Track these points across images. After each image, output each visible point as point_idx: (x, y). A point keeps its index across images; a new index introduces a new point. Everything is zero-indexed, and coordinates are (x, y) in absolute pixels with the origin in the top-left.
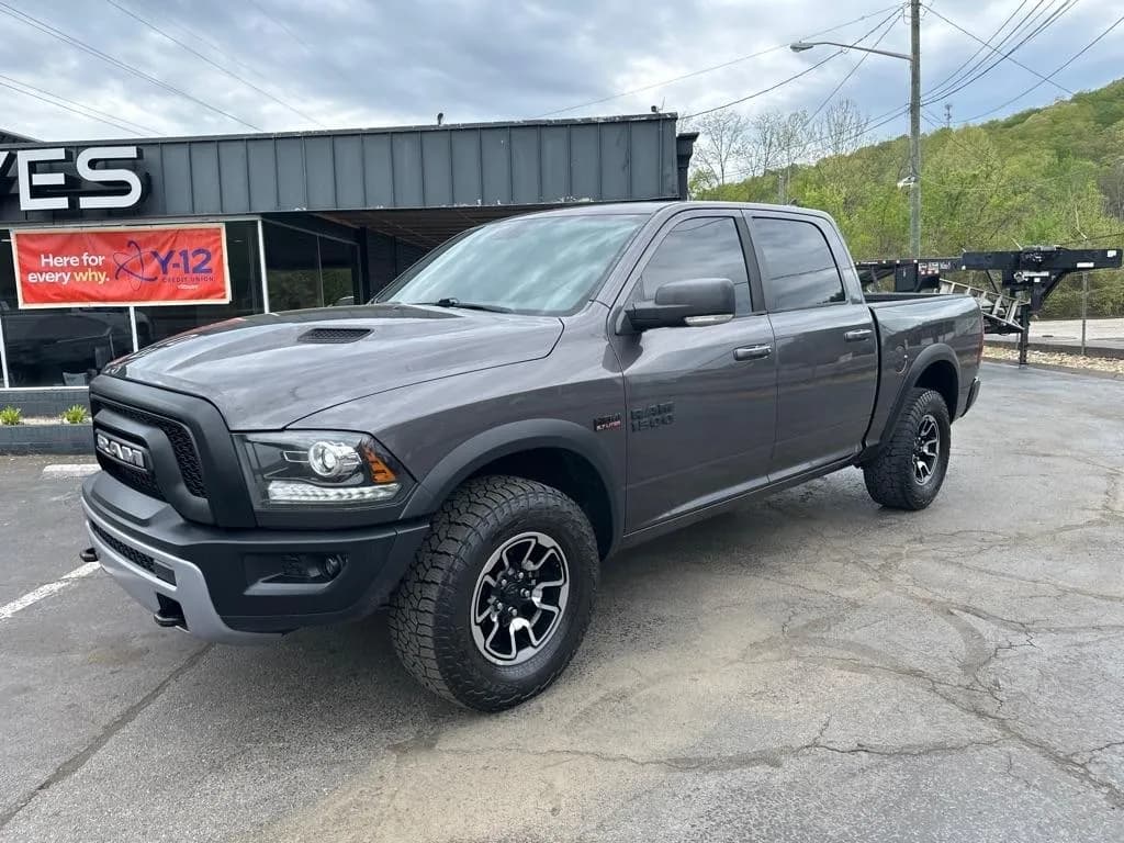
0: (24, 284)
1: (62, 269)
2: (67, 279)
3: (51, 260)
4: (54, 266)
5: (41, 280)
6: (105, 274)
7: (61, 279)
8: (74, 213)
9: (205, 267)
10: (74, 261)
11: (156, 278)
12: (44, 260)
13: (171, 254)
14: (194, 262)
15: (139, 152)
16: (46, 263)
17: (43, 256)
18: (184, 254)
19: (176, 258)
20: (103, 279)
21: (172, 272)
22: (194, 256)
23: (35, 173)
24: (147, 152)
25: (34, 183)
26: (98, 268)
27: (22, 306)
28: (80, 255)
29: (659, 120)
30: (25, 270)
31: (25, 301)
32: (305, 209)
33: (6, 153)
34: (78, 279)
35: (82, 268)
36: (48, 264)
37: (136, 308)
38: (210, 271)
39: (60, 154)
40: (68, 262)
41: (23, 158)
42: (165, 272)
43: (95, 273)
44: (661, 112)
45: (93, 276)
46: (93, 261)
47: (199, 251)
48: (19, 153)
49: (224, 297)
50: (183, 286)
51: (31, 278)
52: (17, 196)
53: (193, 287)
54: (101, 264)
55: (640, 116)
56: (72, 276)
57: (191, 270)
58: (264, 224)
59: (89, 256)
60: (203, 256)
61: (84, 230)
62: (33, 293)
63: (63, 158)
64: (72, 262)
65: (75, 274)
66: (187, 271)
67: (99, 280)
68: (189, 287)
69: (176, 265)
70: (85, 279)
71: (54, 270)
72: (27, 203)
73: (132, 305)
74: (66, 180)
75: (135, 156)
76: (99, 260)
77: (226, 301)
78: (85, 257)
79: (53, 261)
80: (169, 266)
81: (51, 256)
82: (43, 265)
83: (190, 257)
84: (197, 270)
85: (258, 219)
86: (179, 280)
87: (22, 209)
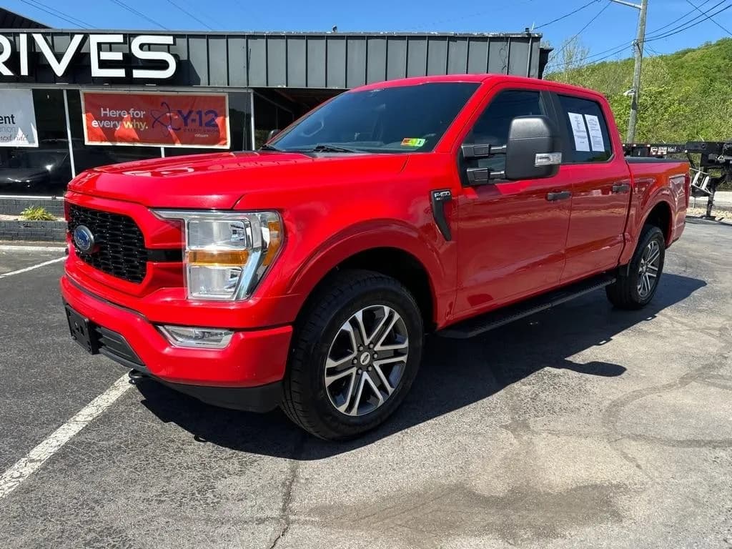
0: (89, 128)
1: (115, 119)
2: (119, 126)
3: (108, 112)
4: (110, 116)
5: (101, 125)
6: (145, 123)
7: (115, 125)
8: (129, 80)
9: (213, 123)
11: (180, 129)
12: (103, 112)
13: (190, 112)
14: (205, 119)
15: (175, 40)
16: (104, 114)
17: (102, 109)
18: (199, 113)
19: (194, 116)
20: (143, 127)
21: (191, 125)
22: (206, 115)
23: (102, 51)
24: (179, 41)
25: (101, 58)
26: (140, 120)
27: (87, 143)
29: (529, 37)
30: (89, 118)
31: (90, 139)
32: (284, 87)
33: (82, 36)
34: (126, 126)
35: (129, 119)
36: (105, 115)
37: (165, 148)
38: (216, 125)
39: (120, 39)
40: (120, 115)
41: (94, 40)
42: (186, 125)
43: (138, 123)
44: (531, 33)
45: (137, 125)
46: (137, 114)
47: (209, 112)
48: (91, 36)
49: (226, 144)
50: (198, 135)
51: (94, 124)
52: (89, 67)
53: (205, 136)
54: (142, 116)
55: (517, 34)
57: (204, 125)
58: (254, 94)
59: (134, 111)
60: (212, 115)
61: (132, 92)
62: (95, 134)
63: (122, 41)
64: (122, 114)
65: (124, 123)
66: (201, 125)
67: (141, 128)
68: (202, 136)
69: (193, 120)
70: (131, 126)
71: (110, 119)
72: (96, 72)
73: (162, 147)
74: (123, 58)
75: (172, 43)
76: (142, 114)
77: (227, 147)
78: (131, 111)
79: (110, 113)
80: (189, 121)
81: (108, 109)
82: (102, 115)
83: (203, 115)
84: (208, 124)
85: (251, 91)
86: (196, 131)
87: (93, 75)
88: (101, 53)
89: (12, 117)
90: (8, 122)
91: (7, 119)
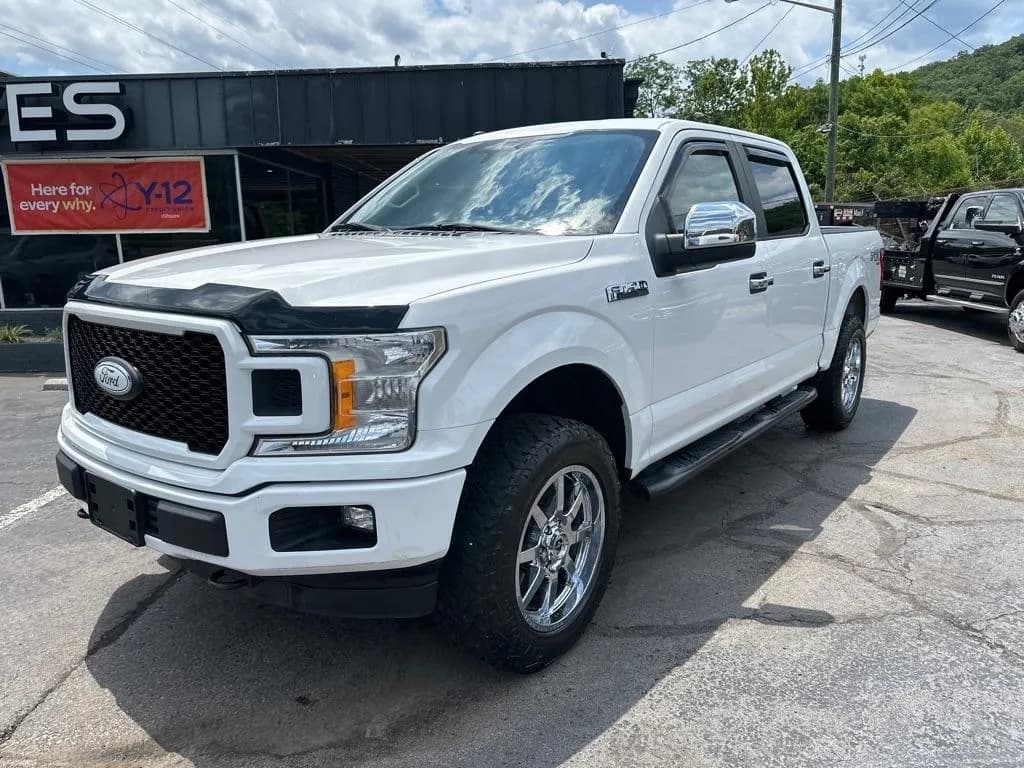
0: (17, 212)
1: (51, 198)
2: (56, 208)
3: (40, 189)
4: (44, 195)
5: (32, 208)
6: (91, 202)
7: (51, 207)
8: (62, 145)
9: (186, 198)
10: (62, 190)
11: (139, 208)
12: (34, 190)
13: (153, 185)
14: (175, 193)
15: (122, 87)
17: (32, 186)
18: (166, 185)
19: (158, 189)
20: (89, 207)
21: (155, 202)
22: (175, 186)
23: (24, 106)
24: (129, 88)
25: (23, 116)
26: (84, 198)
27: (14, 232)
28: (68, 185)
29: (607, 65)
30: (16, 203)
31: (17, 229)
32: (278, 144)
34: (66, 208)
35: (70, 197)
36: (37, 193)
38: (190, 201)
39: (46, 88)
40: (57, 191)
41: (12, 92)
42: (148, 202)
43: (82, 202)
44: (610, 58)
45: (80, 205)
46: (81, 190)
47: (180, 183)
48: (8, 86)
49: (204, 226)
50: (166, 216)
51: (24, 205)
52: (8, 127)
53: (175, 216)
54: (87, 193)
56: (61, 203)
57: (172, 197)
58: (239, 157)
59: (76, 185)
60: (183, 188)
61: (72, 161)
62: (25, 220)
63: (50, 92)
64: (60, 190)
65: (64, 203)
66: (169, 202)
67: (87, 208)
68: (171, 217)
69: (159, 196)
70: (73, 207)
71: (45, 198)
72: (17, 135)
73: (118, 233)
74: (53, 114)
75: (118, 91)
76: (87, 190)
77: (206, 230)
78: (72, 187)
79: (43, 190)
80: (152, 196)
81: (40, 185)
82: (33, 194)
83: (172, 188)
84: (177, 201)
85: (235, 153)
86: (162, 211)
87: (13, 140)
88: (23, 109)
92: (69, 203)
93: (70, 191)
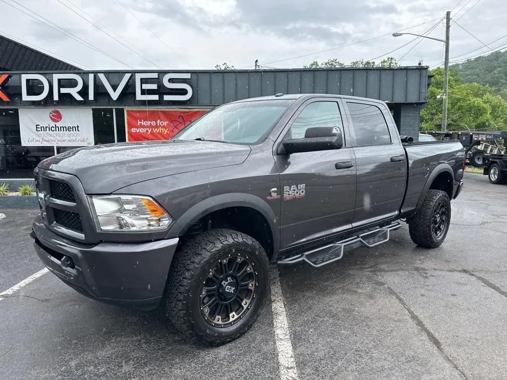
0: (130, 134)
1: (147, 127)
2: (150, 131)
4: (144, 125)
5: (138, 131)
6: (167, 129)
7: (147, 131)
8: (160, 102)
10: (153, 123)
12: (139, 123)
17: (139, 121)
20: (166, 132)
23: (143, 83)
24: (194, 76)
25: (143, 88)
26: (164, 127)
28: (156, 121)
29: (420, 69)
30: (130, 127)
31: (129, 140)
33: (130, 74)
34: (155, 131)
35: (157, 127)
36: (141, 124)
39: (155, 75)
40: (150, 124)
41: (138, 77)
43: (162, 129)
44: (422, 65)
45: (162, 130)
46: (162, 123)
48: (136, 74)
51: (133, 130)
54: (166, 125)
56: (152, 130)
59: (160, 121)
61: (159, 109)
62: (133, 137)
63: (157, 77)
64: (152, 123)
65: (153, 129)
67: (164, 132)
70: (158, 131)
71: (144, 127)
72: (139, 97)
74: (158, 87)
75: (190, 78)
76: (165, 123)
78: (158, 122)
79: (143, 123)
81: (143, 120)
82: (139, 124)
87: (137, 99)
88: (143, 85)
89: (78, 127)
90: (74, 130)
91: (74, 128)
92: (156, 129)
93: (157, 123)
